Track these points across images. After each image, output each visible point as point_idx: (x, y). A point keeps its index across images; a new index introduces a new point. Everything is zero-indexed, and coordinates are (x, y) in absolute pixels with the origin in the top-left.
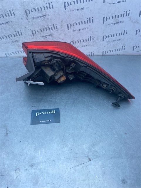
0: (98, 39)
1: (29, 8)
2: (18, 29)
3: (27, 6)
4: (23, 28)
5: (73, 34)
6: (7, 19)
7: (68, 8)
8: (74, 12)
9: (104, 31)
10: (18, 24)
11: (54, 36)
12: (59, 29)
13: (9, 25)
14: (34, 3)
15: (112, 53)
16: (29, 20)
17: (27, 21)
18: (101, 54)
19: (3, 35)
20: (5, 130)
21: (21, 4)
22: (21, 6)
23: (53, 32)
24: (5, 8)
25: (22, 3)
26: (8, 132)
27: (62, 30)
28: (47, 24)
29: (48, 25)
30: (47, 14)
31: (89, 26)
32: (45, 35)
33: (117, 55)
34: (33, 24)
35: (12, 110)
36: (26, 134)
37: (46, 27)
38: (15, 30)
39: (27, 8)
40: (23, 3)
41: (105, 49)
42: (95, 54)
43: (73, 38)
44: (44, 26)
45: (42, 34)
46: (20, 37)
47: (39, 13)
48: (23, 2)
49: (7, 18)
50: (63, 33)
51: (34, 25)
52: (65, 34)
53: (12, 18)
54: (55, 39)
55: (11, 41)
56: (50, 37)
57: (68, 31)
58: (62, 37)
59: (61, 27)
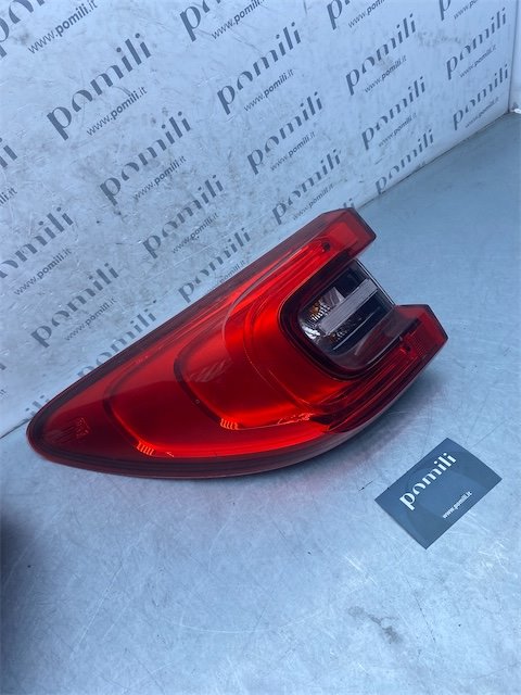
0: (350, 153)
1: (111, 172)
2: (99, 264)
3: (102, 170)
4: (113, 248)
5: (274, 180)
6: (51, 249)
7: (235, 106)
8: (259, 107)
9: (360, 117)
10: (93, 247)
11: (221, 219)
12: (229, 186)
13: (63, 267)
14: (124, 146)
15: (404, 172)
16: (124, 212)
17: (118, 217)
18: (373, 191)
19: (50, 314)
20: (367, 624)
21: (81, 174)
22: (83, 178)
23: (212, 207)
24: (31, 217)
25: (83, 169)
26: (386, 624)
27: (238, 187)
28: (187, 192)
29: (189, 196)
30: (177, 157)
31: (315, 124)
32: (191, 232)
33: (418, 169)
34: (142, 216)
35: (315, 546)
36: (446, 588)
37: (184, 203)
38: (87, 273)
39: (103, 175)
40: (89, 164)
41: (382, 171)
42: (357, 203)
43: (278, 190)
44: (180, 205)
45: (181, 235)
46: (112, 288)
47: (149, 169)
48: (85, 164)
49: (48, 246)
50: (244, 193)
51: (144, 220)
52: (251, 193)
53: (67, 238)
54: (227, 228)
55: (86, 317)
56: (209, 230)
57: (257, 177)
58: (243, 208)
59: (233, 177)
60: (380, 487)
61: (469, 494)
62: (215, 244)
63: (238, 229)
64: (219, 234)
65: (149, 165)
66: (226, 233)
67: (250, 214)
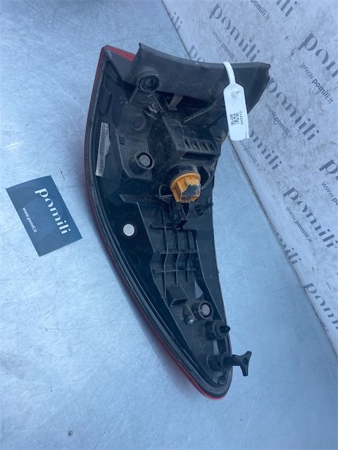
0: (335, 257)
1: (321, 40)
2: (259, 45)
3: (323, 32)
5: (316, 186)
10: (270, 37)
11: (289, 141)
12: (311, 145)
13: (258, 17)
15: (320, 309)
16: (293, 58)
17: (290, 53)
18: (306, 283)
19: (229, 15)
21: (320, 15)
22: (317, 18)
23: (297, 132)
25: (324, 15)
27: (311, 154)
28: (307, 109)
29: (304, 112)
30: (333, 95)
32: (280, 117)
33: (323, 325)
34: (290, 73)
35: (31, 130)
37: (299, 108)
38: (253, 37)
39: (319, 34)
40: (328, 19)
42: (297, 266)
43: (308, 191)
44: (297, 104)
45: (277, 110)
47: (323, 72)
48: (327, 16)
50: (306, 160)
51: (288, 76)
52: (306, 166)
53: (276, 14)
54: (281, 148)
55: (226, 43)
56: (280, 131)
57: (318, 170)
58: (296, 161)
59: (318, 148)
61: (35, 231)
62: (271, 140)
63: (281, 158)
64: (278, 142)
65: (326, 72)
66: (278, 148)
67: (291, 167)
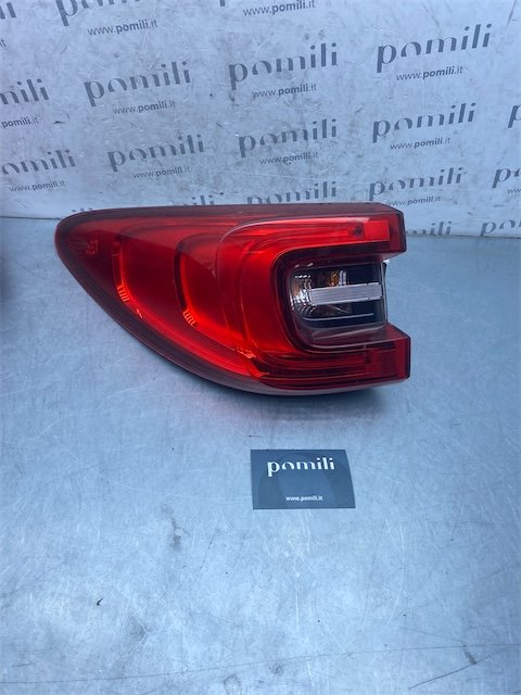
0: (475, 181)
1: (245, 60)
2: (192, 131)
3: (238, 53)
4: (212, 126)
5: (387, 158)
6: (160, 93)
7: (389, 68)
8: (411, 83)
9: (505, 153)
10: (195, 114)
11: (319, 160)
12: (342, 137)
13: (162, 115)
14: (269, 43)
16: (238, 101)
17: (230, 102)
18: (477, 230)
19: (132, 147)
20: (167, 523)
21: (219, 44)
22: (219, 49)
23: (317, 145)
24: (158, 56)
25: (222, 41)
26: (179, 533)
27: (351, 143)
28: (302, 118)
29: (302, 123)
30: (310, 82)
31: (456, 132)
32: (286, 154)
34: (251, 114)
35: (182, 447)
36: (242, 544)
37: (295, 126)
38: (179, 132)
39: (237, 58)
40: (230, 39)
41: (495, 216)
42: (455, 229)
43: (387, 169)
44: (289, 126)
45: (276, 152)
46: (192, 159)
47: (280, 77)
48: (226, 37)
49: (160, 89)
50: (353, 152)
51: (251, 118)
52: (359, 156)
53: (177, 92)
54: (320, 173)
55: (159, 169)
56: (302, 163)
57: (373, 145)
58: (345, 164)
59: (351, 131)
60: (263, 445)
62: (302, 180)
63: (329, 180)
64: (310, 173)
65: (281, 73)
66: (316, 176)
67: (347, 174)
